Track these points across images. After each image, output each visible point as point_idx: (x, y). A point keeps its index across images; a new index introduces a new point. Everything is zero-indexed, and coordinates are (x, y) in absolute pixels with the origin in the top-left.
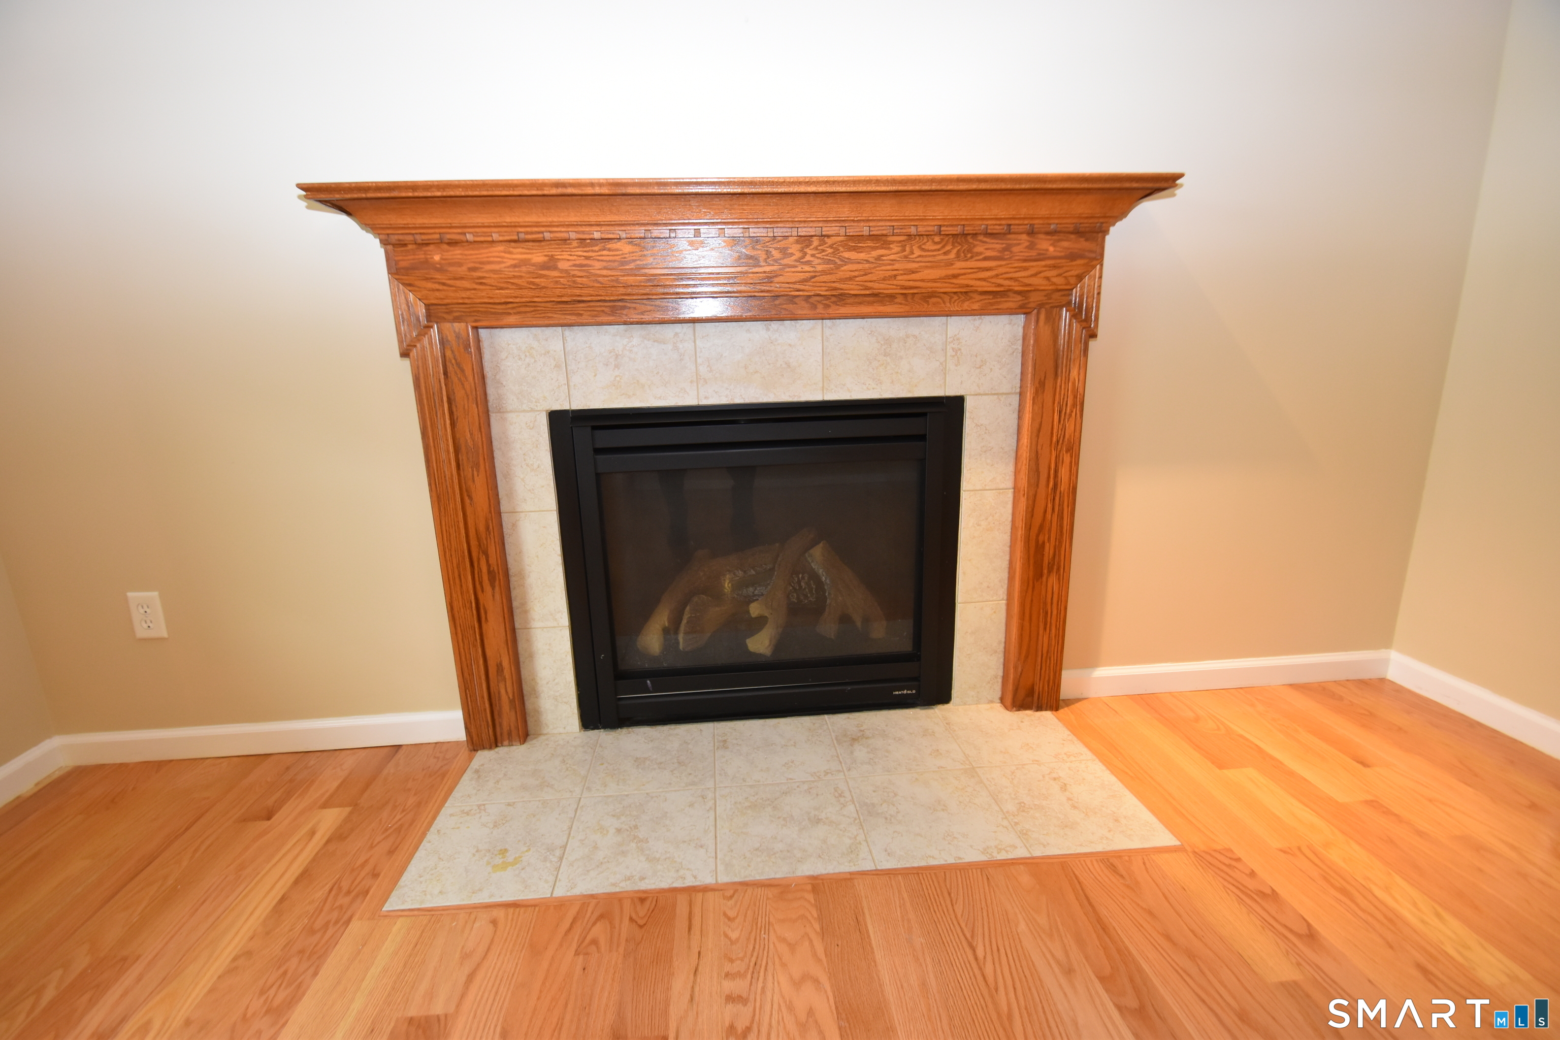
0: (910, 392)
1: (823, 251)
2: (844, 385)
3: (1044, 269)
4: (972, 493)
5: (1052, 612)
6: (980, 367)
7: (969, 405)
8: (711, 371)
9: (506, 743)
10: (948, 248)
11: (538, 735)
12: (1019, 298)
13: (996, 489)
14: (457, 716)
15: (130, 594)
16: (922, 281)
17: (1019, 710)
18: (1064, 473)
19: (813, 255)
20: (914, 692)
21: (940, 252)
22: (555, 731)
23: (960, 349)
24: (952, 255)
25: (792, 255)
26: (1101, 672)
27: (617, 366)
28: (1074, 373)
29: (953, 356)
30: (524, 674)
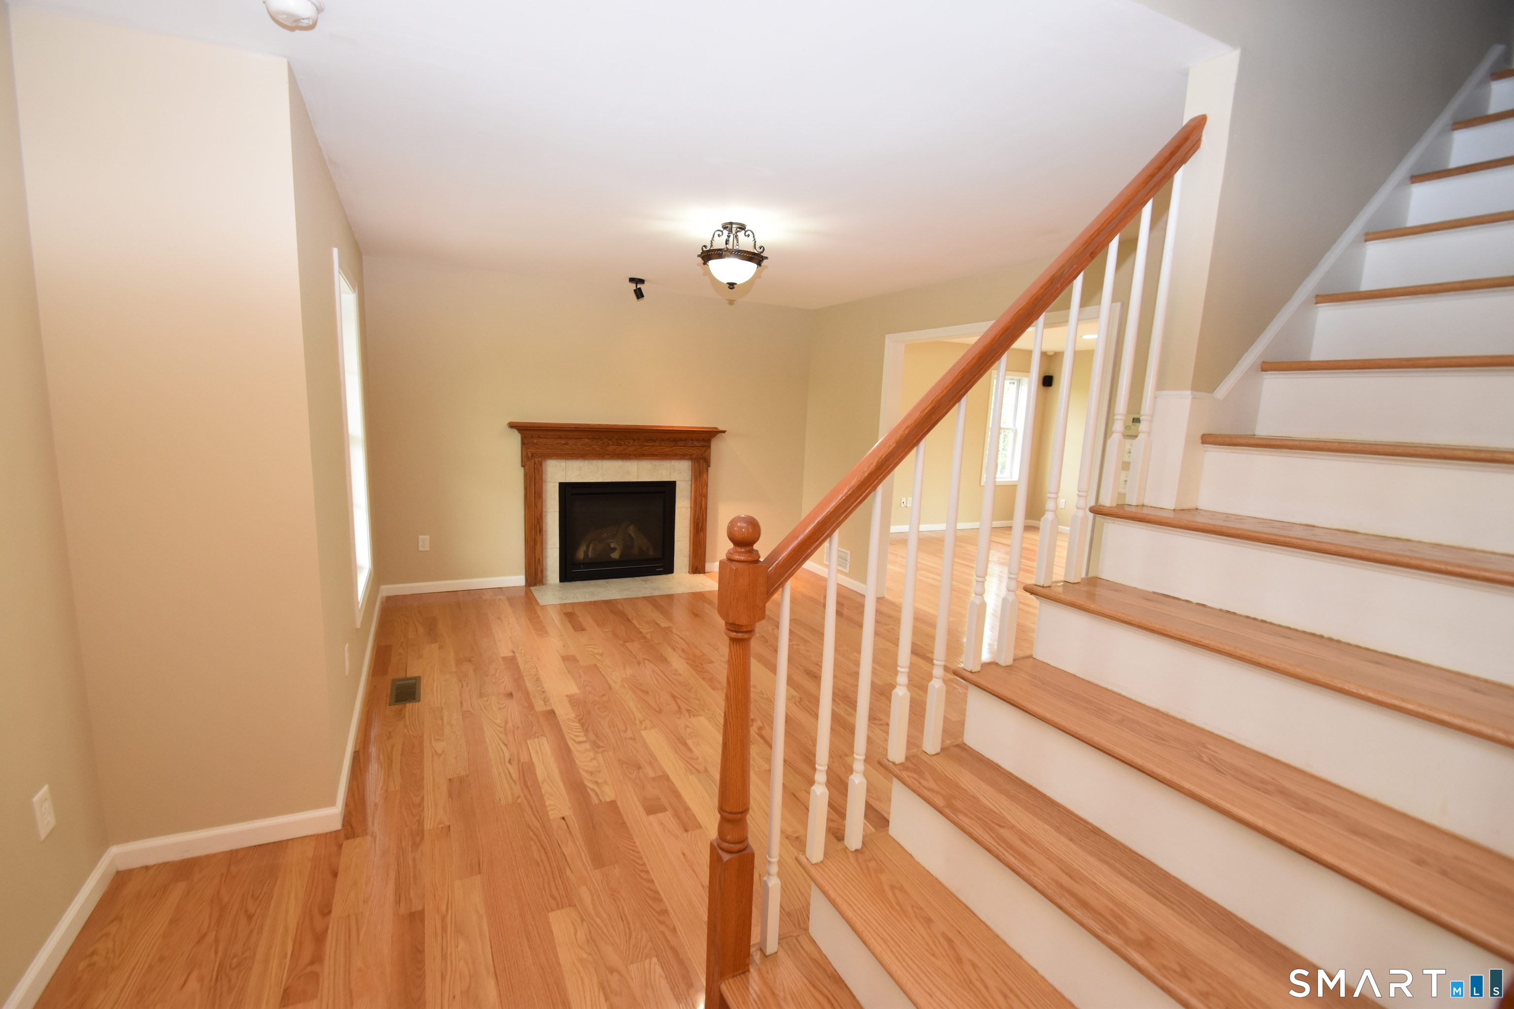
0: (661, 480)
2: (643, 477)
3: (696, 449)
6: (680, 474)
7: (677, 484)
11: (547, 583)
12: (690, 456)
13: (685, 508)
14: (523, 578)
15: (420, 536)
17: (694, 574)
18: (703, 503)
19: (637, 444)
20: (662, 569)
22: (552, 583)
23: (674, 469)
27: (580, 470)
28: (705, 476)
29: (672, 471)
30: (544, 563)
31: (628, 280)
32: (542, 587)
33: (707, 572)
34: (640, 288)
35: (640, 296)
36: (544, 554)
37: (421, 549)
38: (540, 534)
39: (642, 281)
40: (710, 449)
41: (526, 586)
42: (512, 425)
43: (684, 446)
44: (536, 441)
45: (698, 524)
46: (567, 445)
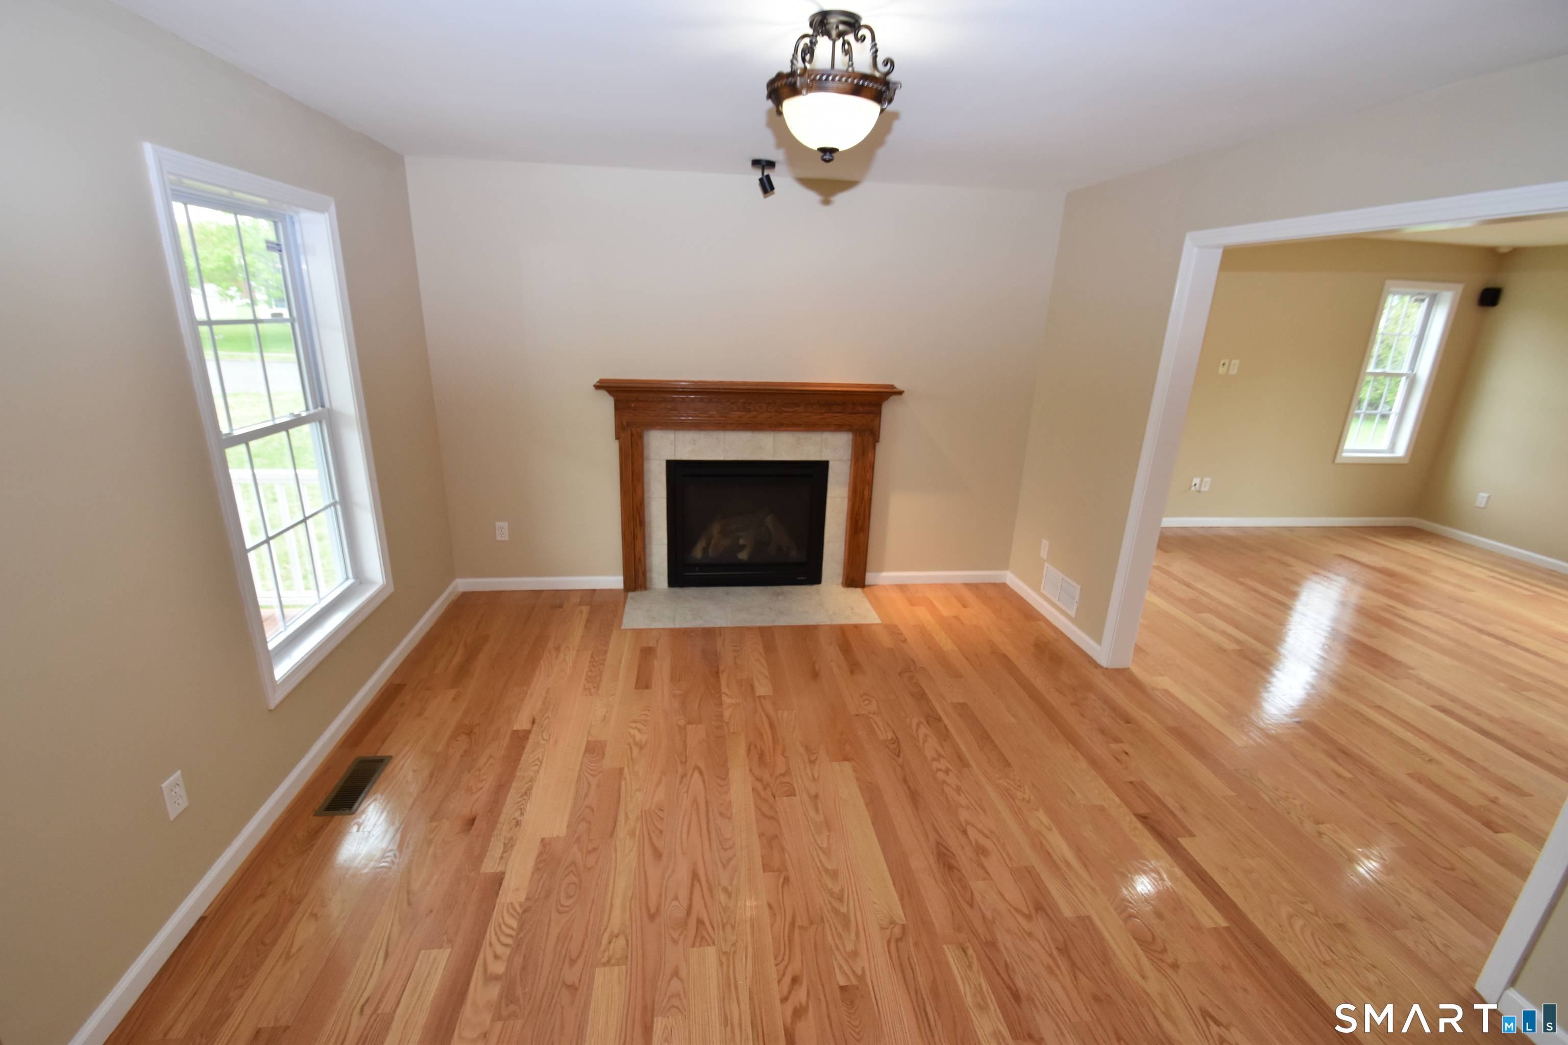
0: (807, 458)
1: (776, 408)
2: (781, 455)
4: (831, 499)
5: (861, 548)
6: (835, 451)
7: (831, 464)
8: (730, 448)
9: (639, 590)
11: (650, 589)
12: (850, 427)
13: (840, 498)
14: (621, 579)
16: (812, 420)
17: (847, 587)
18: (866, 492)
22: (658, 587)
23: (827, 443)
25: (764, 409)
26: (885, 574)
27: (694, 444)
28: (870, 455)
29: (826, 446)
30: (647, 563)
31: (750, 163)
32: (645, 593)
33: (869, 586)
34: (768, 177)
35: (769, 189)
36: (647, 551)
37: (499, 538)
38: (640, 527)
39: (771, 164)
40: (880, 417)
41: (624, 589)
42: (603, 386)
43: (839, 413)
44: (633, 405)
45: (857, 522)
46: (676, 410)
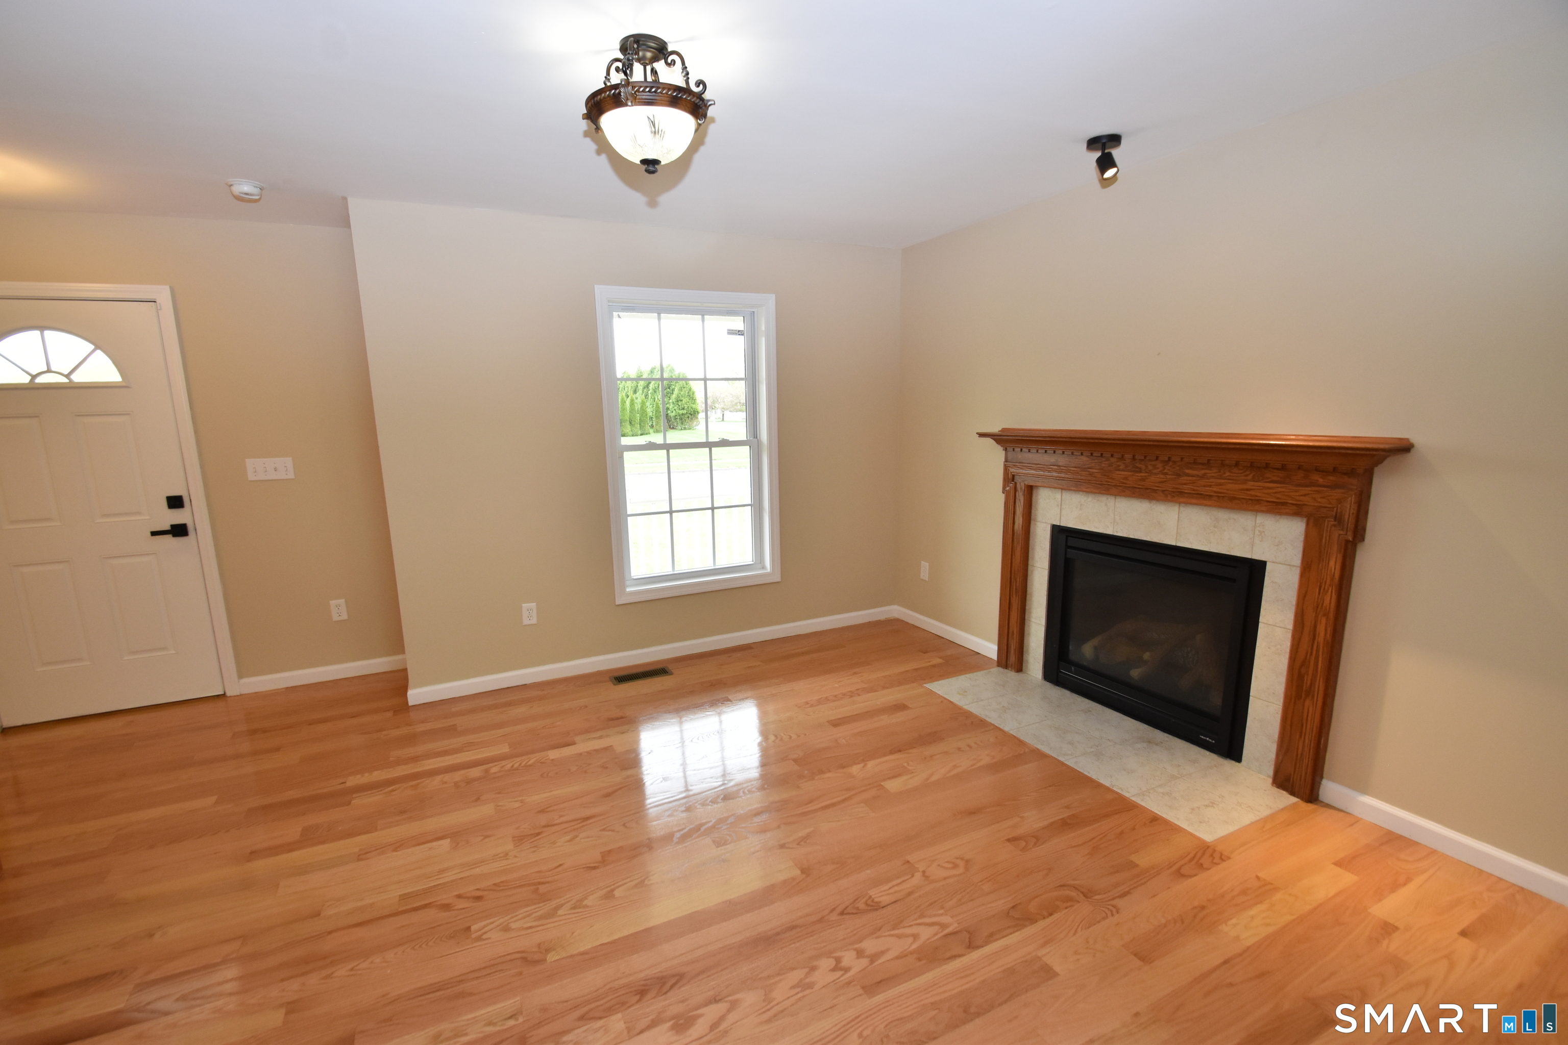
0: (1228, 551)
1: (1174, 468)
2: (1188, 539)
3: (1311, 492)
4: (1266, 625)
5: (1306, 726)
6: (1277, 545)
7: (1269, 568)
8: (1120, 519)
9: (1012, 670)
10: (1247, 473)
12: (1295, 508)
13: (1284, 628)
14: (995, 648)
15: (922, 562)
16: (1228, 490)
17: (1278, 788)
19: (1169, 470)
20: (1214, 742)
21: (1242, 475)
22: (1033, 675)
23: (1264, 532)
24: (1250, 477)
25: (1158, 468)
27: (1081, 509)
29: (1259, 535)
30: (1025, 641)
32: (1022, 676)
37: (922, 576)
41: (998, 662)
44: (1019, 457)
46: (1057, 465)
